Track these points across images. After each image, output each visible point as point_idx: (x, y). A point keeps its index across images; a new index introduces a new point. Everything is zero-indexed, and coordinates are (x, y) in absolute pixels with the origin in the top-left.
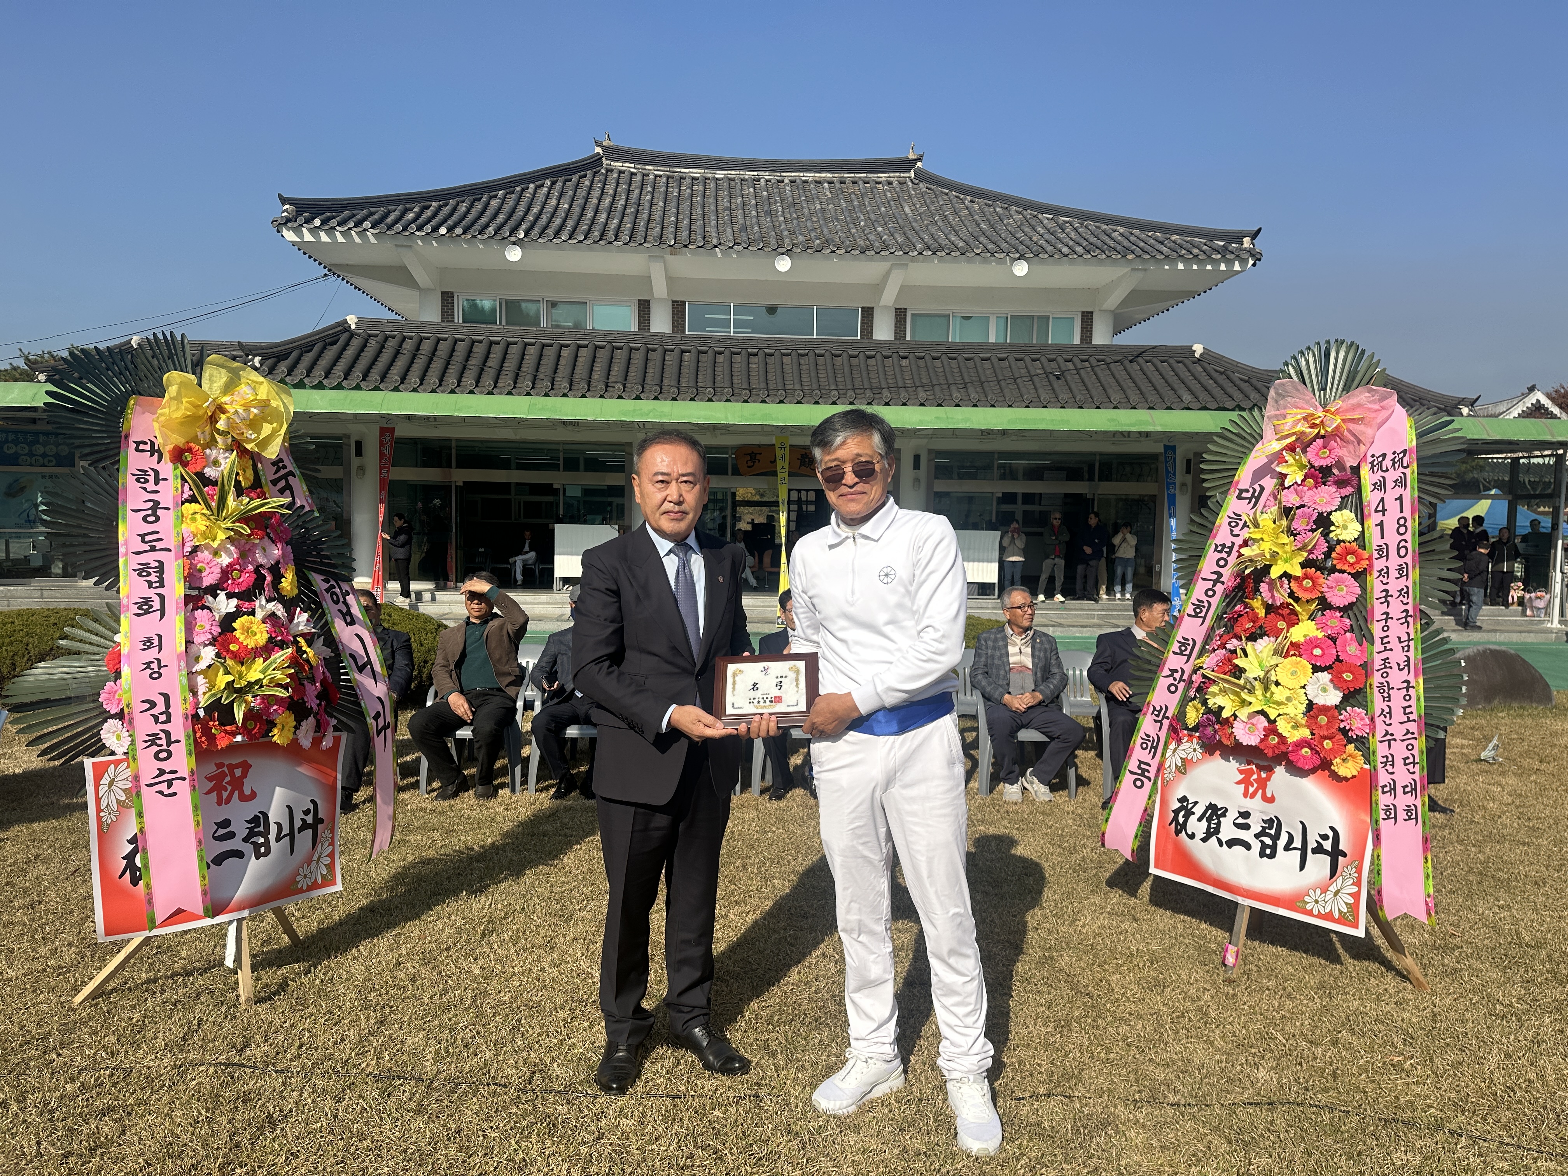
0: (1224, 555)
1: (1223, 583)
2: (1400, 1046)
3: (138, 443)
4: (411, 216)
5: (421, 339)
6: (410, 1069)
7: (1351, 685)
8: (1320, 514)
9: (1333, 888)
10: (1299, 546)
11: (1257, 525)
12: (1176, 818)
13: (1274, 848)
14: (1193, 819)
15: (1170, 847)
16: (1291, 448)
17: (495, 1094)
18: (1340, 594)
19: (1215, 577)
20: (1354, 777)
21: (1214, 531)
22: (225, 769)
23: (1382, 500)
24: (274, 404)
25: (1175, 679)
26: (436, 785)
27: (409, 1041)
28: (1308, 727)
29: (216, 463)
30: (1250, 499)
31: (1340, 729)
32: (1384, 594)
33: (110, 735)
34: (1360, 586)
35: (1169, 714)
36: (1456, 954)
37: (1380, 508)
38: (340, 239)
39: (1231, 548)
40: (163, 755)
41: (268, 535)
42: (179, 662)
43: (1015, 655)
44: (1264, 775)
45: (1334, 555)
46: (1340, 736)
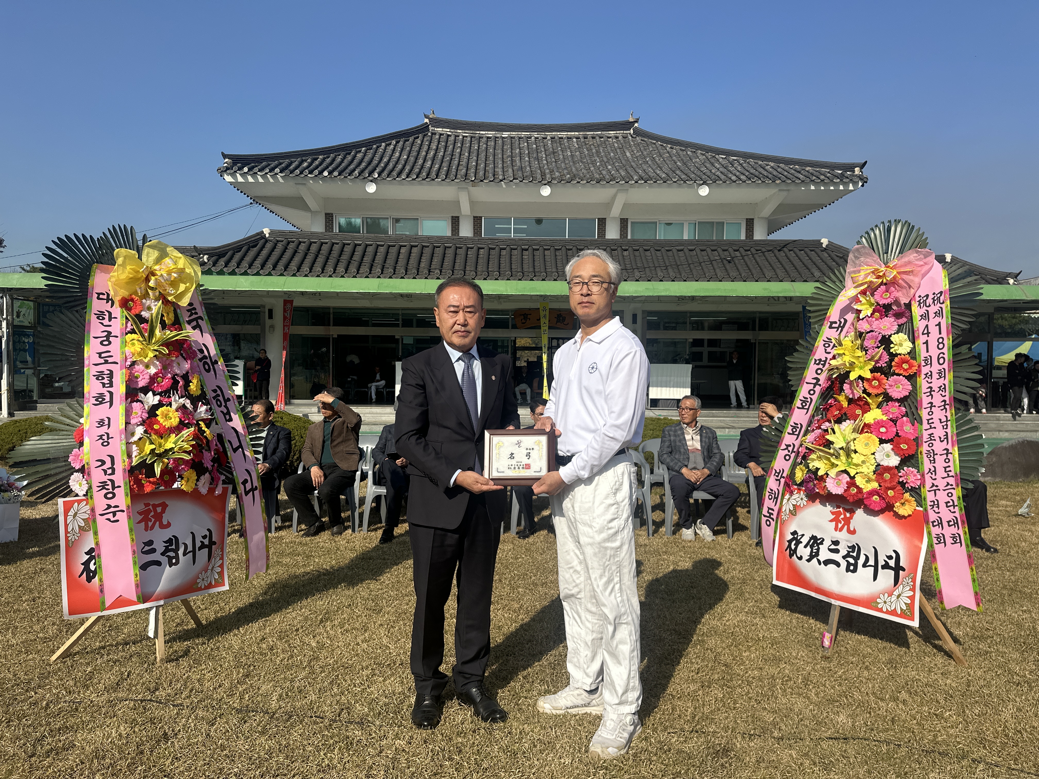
0: (821, 366)
1: (820, 385)
2: (942, 702)
3: (99, 294)
4: (305, 164)
5: (311, 243)
6: (261, 705)
7: (906, 452)
8: (884, 337)
9: (896, 593)
10: (869, 357)
11: (840, 344)
12: (789, 546)
13: (856, 565)
14: (801, 546)
15: (786, 566)
16: (864, 293)
17: (315, 723)
18: (897, 390)
19: (815, 381)
20: (909, 516)
21: (814, 350)
22: (151, 507)
23: (927, 326)
24: (187, 271)
25: (789, 451)
26: (303, 527)
27: (263, 688)
28: (877, 481)
29: (149, 308)
30: (838, 328)
31: (899, 483)
32: (929, 390)
33: (75, 483)
34: (912, 384)
35: (785, 475)
36: (989, 641)
37: (926, 332)
38: (261, 180)
39: (825, 361)
40: (110, 496)
41: (182, 355)
42: (121, 435)
43: (689, 440)
44: (848, 515)
45: (893, 364)
46: (899, 487)
